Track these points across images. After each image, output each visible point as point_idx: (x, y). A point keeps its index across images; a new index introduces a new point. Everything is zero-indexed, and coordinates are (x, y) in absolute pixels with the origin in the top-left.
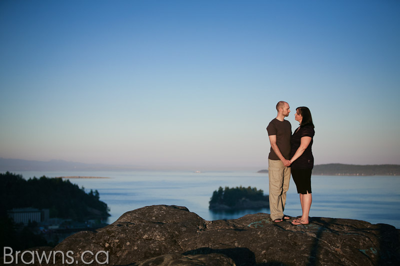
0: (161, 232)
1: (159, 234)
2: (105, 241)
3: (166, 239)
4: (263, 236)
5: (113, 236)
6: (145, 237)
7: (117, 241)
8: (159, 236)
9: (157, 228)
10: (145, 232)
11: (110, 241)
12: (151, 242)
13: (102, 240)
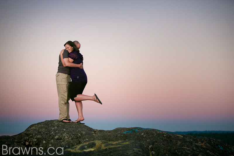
0: (68, 134)
1: (67, 135)
2: (26, 141)
3: (72, 139)
4: (146, 136)
5: (32, 137)
6: (57, 137)
7: (35, 140)
8: (67, 136)
9: (65, 131)
10: (56, 134)
11: (30, 140)
12: (61, 141)
13: (22, 140)
